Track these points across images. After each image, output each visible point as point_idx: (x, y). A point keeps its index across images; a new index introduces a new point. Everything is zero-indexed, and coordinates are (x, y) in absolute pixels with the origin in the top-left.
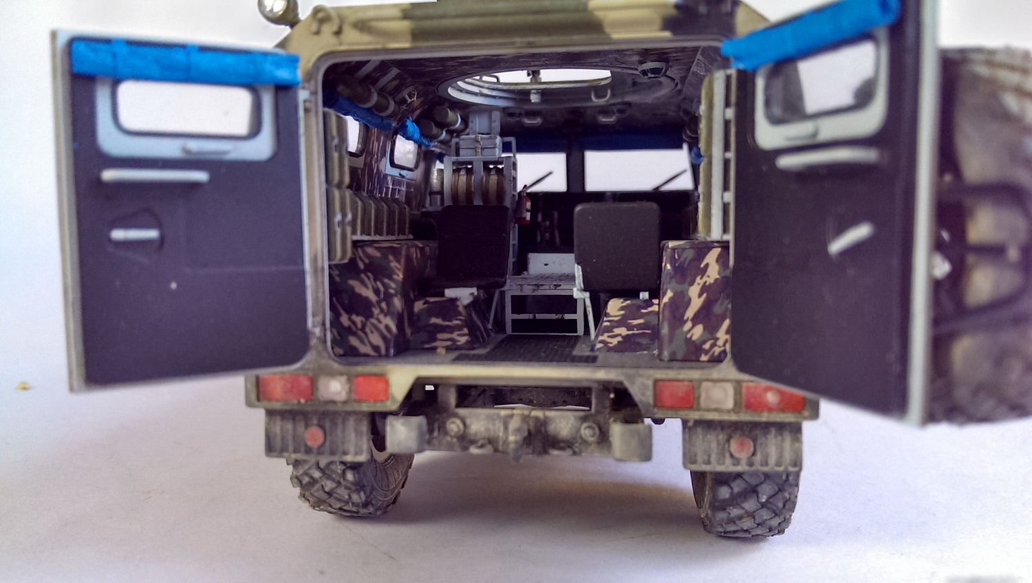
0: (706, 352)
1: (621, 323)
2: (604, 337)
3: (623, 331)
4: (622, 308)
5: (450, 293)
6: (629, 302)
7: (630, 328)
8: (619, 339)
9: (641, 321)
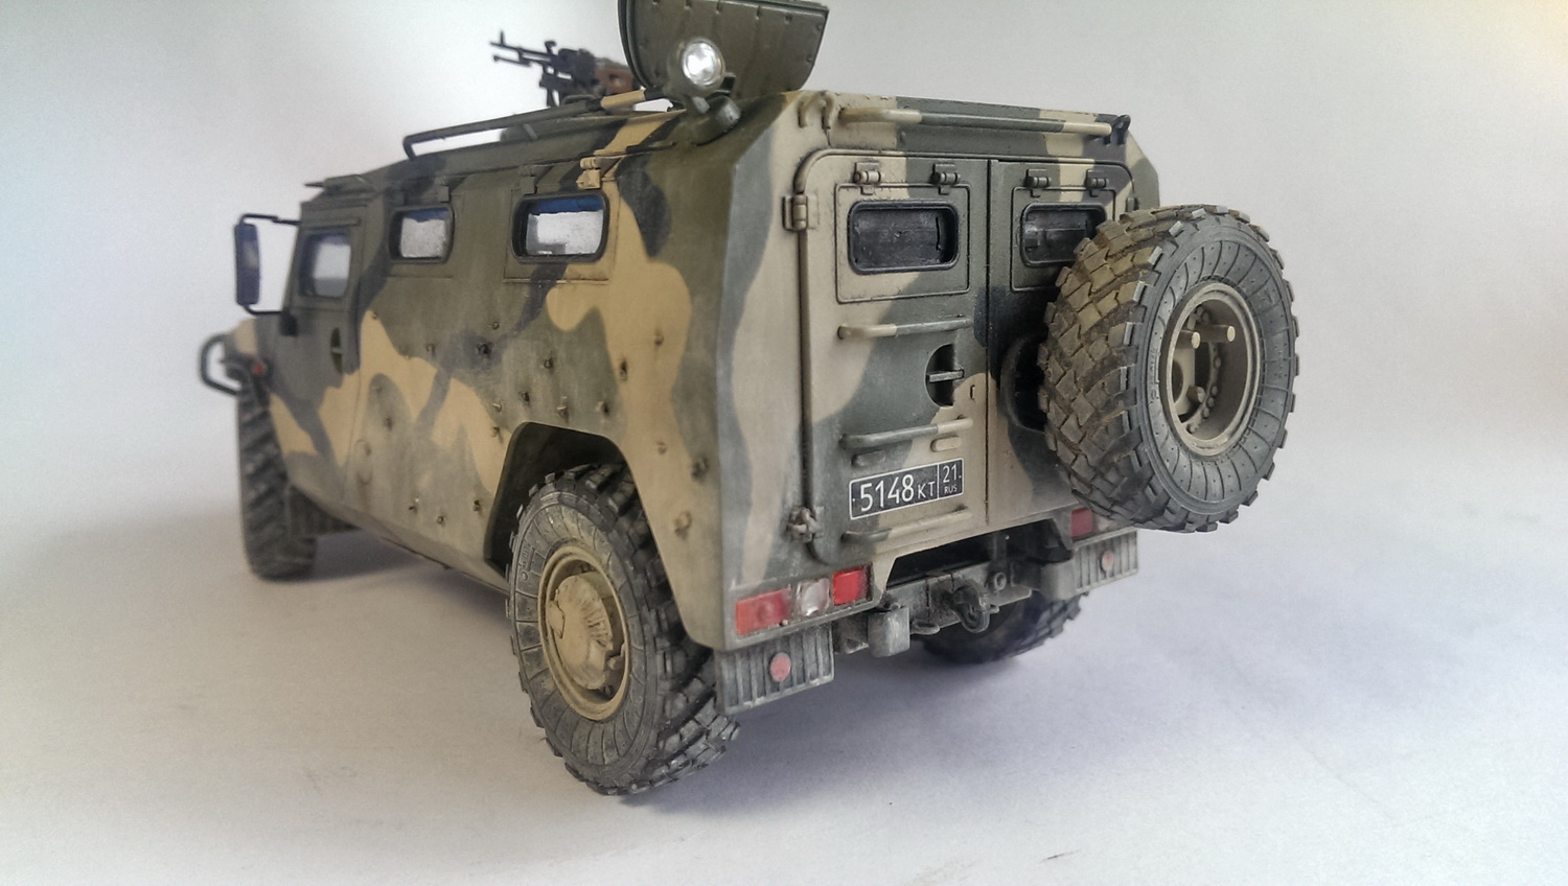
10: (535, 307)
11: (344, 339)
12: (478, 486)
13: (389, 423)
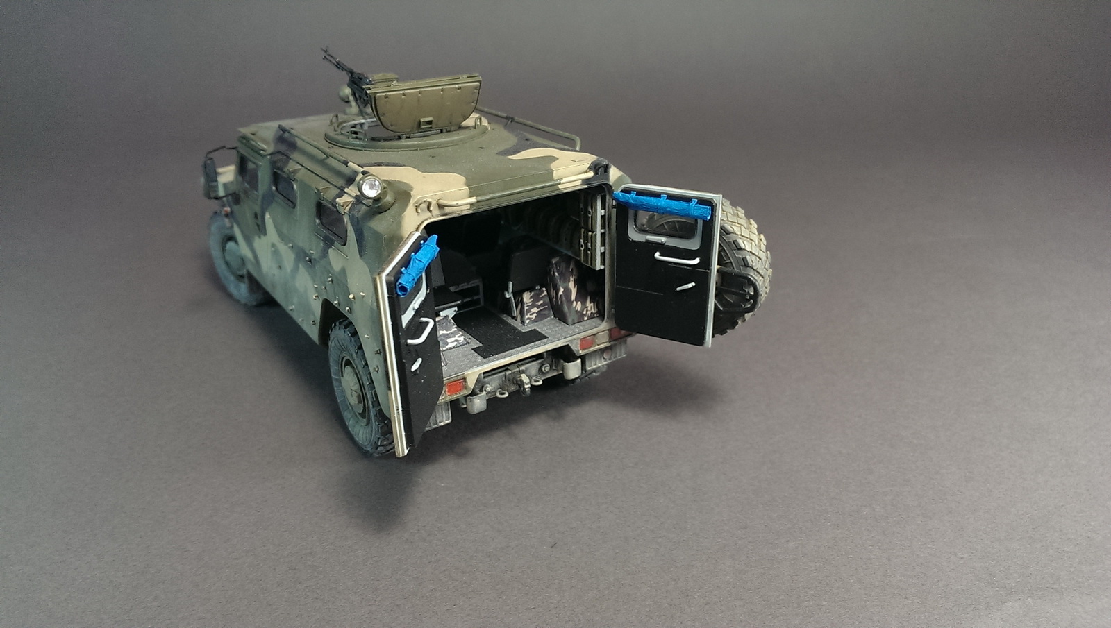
0: (585, 315)
1: (533, 306)
2: (528, 316)
3: (535, 310)
4: (531, 298)
5: (443, 314)
6: (533, 293)
7: (538, 307)
8: (535, 314)
9: (541, 302)
10: (325, 254)
11: (259, 217)
12: (314, 314)
13: (280, 268)
